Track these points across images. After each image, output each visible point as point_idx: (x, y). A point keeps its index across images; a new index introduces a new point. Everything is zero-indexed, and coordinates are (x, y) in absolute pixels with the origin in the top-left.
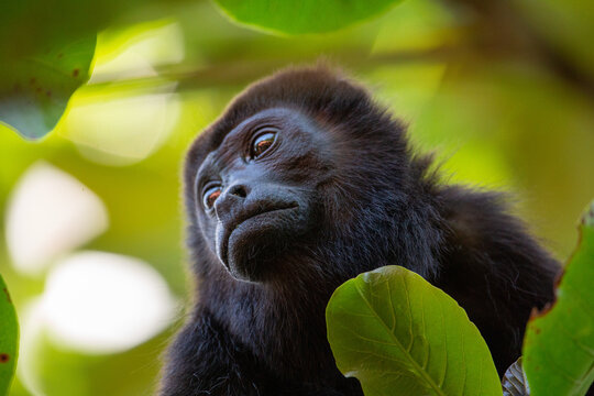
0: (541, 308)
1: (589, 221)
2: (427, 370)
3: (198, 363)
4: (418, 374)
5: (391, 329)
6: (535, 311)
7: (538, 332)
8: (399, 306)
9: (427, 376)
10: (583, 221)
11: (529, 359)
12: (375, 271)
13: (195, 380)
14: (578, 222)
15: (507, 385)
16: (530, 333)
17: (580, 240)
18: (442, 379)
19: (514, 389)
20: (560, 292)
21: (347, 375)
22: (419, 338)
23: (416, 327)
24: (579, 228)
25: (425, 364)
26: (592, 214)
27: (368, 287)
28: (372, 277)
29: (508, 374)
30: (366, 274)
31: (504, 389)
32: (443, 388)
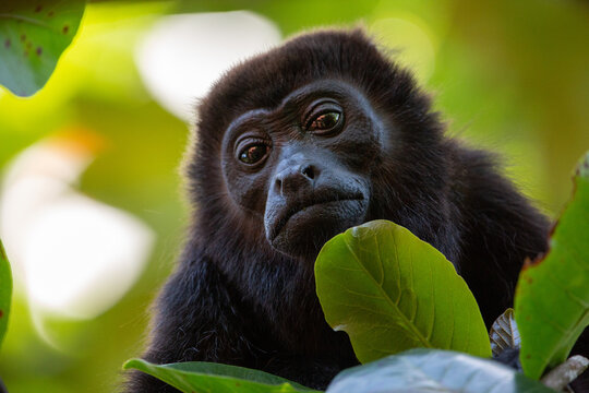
0: (534, 258)
1: (583, 171)
2: (415, 323)
3: (185, 315)
4: (406, 328)
5: (379, 282)
6: (527, 261)
7: (530, 281)
8: (387, 261)
9: (415, 329)
10: (578, 172)
11: (521, 308)
12: (364, 225)
13: (182, 334)
14: (573, 173)
15: (495, 337)
16: (522, 282)
17: (574, 191)
18: (430, 332)
19: (501, 341)
20: (553, 243)
21: (336, 329)
22: (408, 292)
23: (404, 281)
24: (574, 179)
25: (413, 317)
26: (586, 165)
27: (355, 241)
28: (361, 232)
29: (495, 326)
30: (355, 228)
31: (491, 340)
32: (431, 340)
